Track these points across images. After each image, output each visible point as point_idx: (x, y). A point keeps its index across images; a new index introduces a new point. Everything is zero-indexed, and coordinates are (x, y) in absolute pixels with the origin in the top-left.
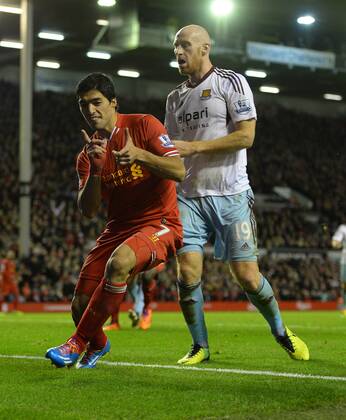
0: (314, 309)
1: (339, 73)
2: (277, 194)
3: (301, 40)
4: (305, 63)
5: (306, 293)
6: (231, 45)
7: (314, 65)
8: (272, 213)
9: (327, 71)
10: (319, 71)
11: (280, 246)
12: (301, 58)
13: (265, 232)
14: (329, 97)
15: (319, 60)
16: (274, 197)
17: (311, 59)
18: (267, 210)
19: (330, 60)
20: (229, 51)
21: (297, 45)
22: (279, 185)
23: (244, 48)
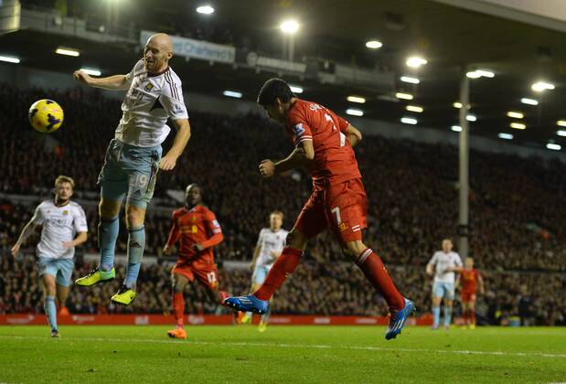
0: (206, 323)
1: (239, 69)
2: (170, 198)
3: (198, 31)
4: (203, 56)
5: (199, 305)
6: (124, 33)
7: (213, 58)
8: (164, 219)
9: (227, 66)
10: (217, 64)
11: (173, 254)
12: (199, 51)
13: (156, 239)
14: (228, 93)
15: (218, 54)
16: (166, 201)
17: (210, 52)
18: (159, 214)
19: (230, 54)
20: (121, 39)
21: (195, 37)
22: (173, 188)
23: (138, 36)
